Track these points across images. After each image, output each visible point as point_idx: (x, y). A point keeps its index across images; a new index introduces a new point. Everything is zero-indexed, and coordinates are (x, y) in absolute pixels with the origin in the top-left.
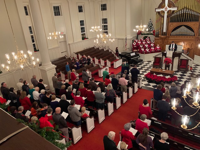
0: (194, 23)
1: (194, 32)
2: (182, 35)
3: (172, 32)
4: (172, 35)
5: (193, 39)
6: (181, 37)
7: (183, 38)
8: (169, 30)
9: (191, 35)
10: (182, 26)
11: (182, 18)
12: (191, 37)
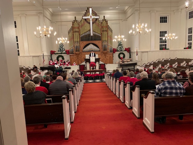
0: (98, 42)
1: (99, 48)
3: (84, 49)
4: (84, 52)
5: (99, 53)
8: (81, 48)
9: (98, 51)
10: (90, 44)
11: (89, 37)
12: (98, 52)
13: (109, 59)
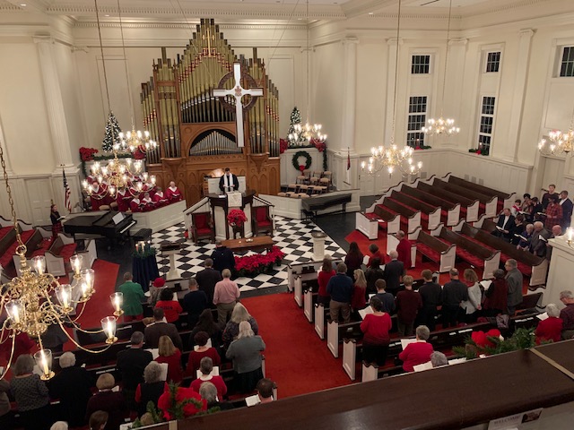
2: (217, 153)
3: (191, 147)
4: (193, 155)
5: (240, 159)
6: (214, 157)
7: (220, 159)
8: (184, 144)
10: (212, 131)
11: (209, 112)
13: (268, 176)
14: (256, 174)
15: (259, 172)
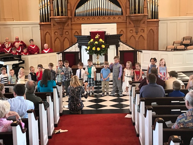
6: (96, 18)
8: (71, 5)
12: (117, 18)
13: (146, 38)
14: (134, 34)
15: (137, 33)
